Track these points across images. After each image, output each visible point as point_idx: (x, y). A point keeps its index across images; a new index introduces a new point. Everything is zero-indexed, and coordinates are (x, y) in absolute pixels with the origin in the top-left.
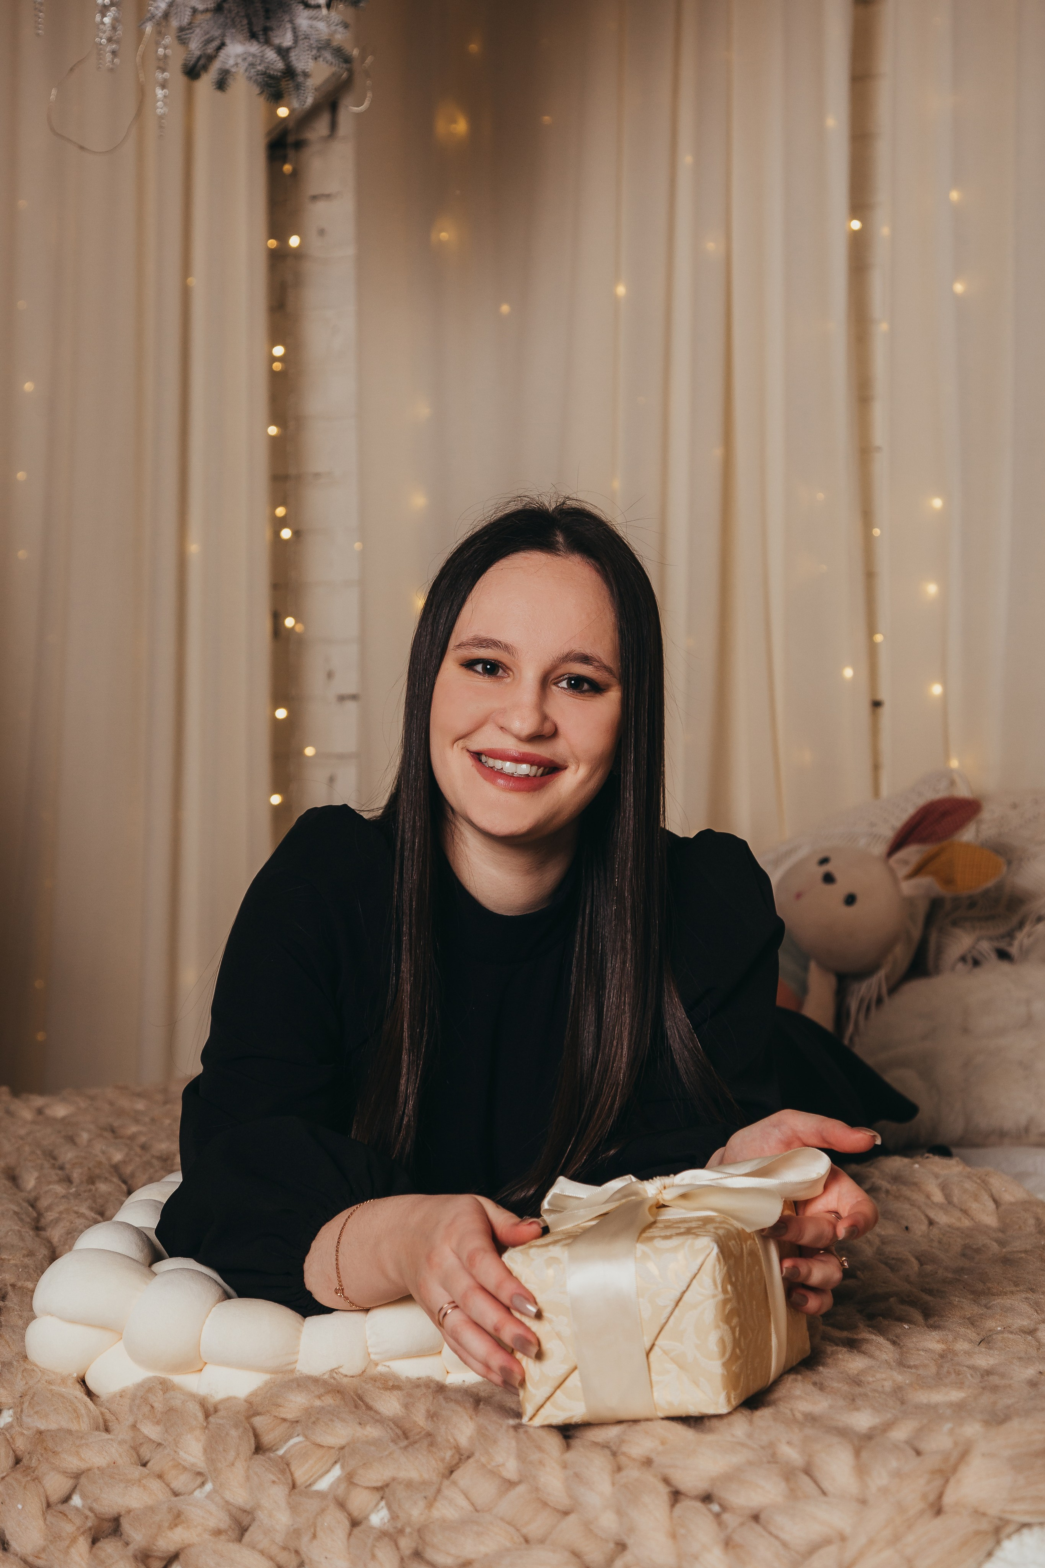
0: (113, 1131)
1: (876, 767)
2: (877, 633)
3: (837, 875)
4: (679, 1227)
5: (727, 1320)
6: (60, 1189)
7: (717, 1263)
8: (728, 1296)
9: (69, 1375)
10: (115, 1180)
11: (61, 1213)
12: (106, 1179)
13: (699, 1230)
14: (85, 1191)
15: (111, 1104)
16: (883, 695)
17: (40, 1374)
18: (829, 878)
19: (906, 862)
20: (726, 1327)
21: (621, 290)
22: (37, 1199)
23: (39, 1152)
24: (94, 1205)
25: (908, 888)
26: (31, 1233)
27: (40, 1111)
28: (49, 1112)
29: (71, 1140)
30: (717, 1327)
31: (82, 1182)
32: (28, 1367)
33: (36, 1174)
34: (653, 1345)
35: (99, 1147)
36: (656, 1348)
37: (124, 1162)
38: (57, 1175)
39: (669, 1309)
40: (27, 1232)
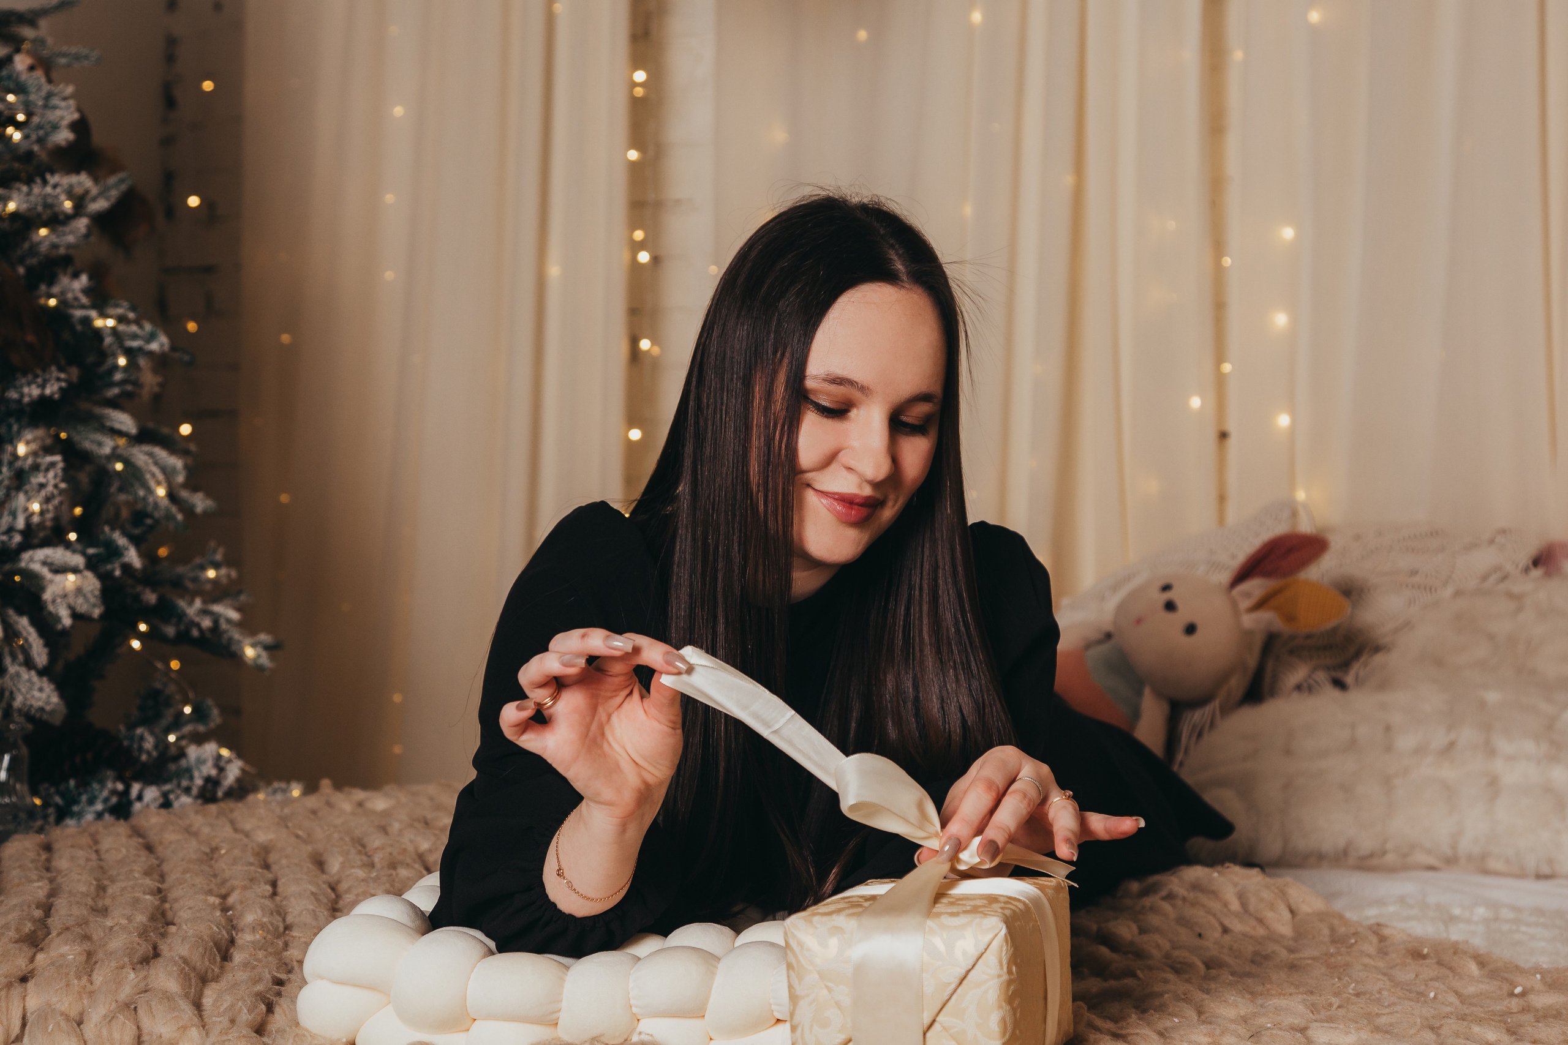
0: (426, 823)
1: (1222, 499)
2: (1225, 362)
3: (1179, 603)
4: (965, 905)
5: (1010, 1000)
6: (360, 873)
7: (1004, 944)
8: (1012, 977)
9: (339, 1040)
10: (417, 866)
11: (357, 895)
12: (408, 865)
13: (986, 909)
14: (384, 876)
15: (431, 799)
16: (1231, 427)
17: (309, 1038)
18: (1170, 606)
19: (1248, 595)
20: (1008, 1008)
21: (977, 17)
22: (338, 882)
23: (347, 839)
24: (392, 889)
25: (1248, 621)
26: (325, 913)
27: (360, 804)
28: (369, 805)
29: (384, 830)
30: (1000, 1007)
31: (383, 868)
32: (300, 1032)
33: (341, 859)
34: (934, 1021)
35: (409, 835)
36: (937, 1026)
37: (430, 851)
38: (361, 860)
39: (953, 986)
40: (322, 912)
